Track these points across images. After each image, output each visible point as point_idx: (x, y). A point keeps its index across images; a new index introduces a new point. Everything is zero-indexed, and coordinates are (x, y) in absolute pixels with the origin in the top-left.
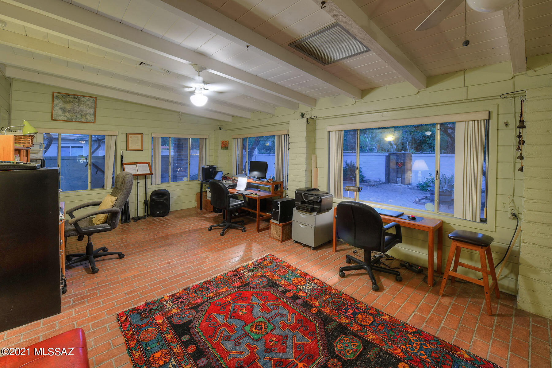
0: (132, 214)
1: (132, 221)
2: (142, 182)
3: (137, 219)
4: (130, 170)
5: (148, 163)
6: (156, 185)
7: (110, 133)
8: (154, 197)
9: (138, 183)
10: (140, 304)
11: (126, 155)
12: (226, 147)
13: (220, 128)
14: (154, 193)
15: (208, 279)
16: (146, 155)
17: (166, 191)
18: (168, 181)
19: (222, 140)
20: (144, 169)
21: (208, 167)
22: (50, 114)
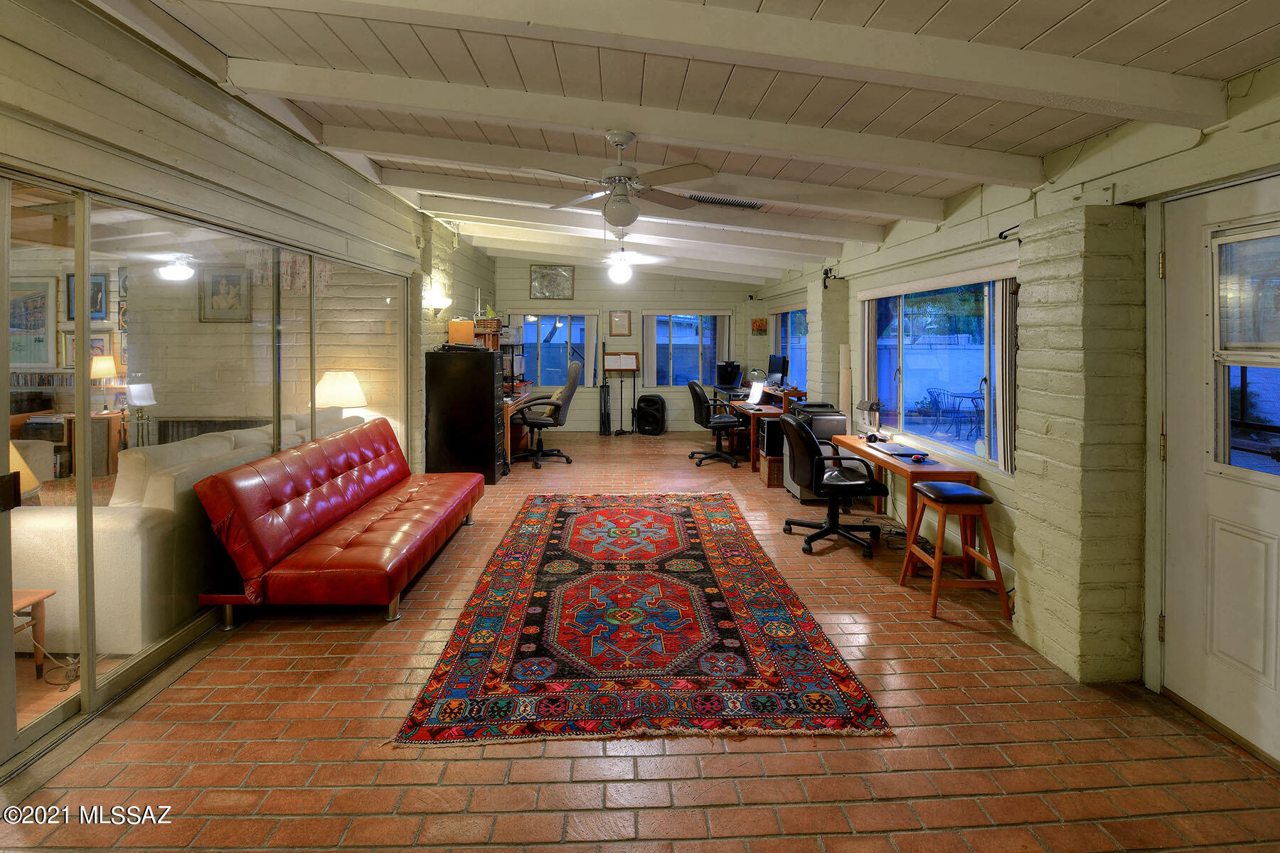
0: (615, 427)
1: (613, 436)
2: (628, 382)
3: (621, 433)
4: (611, 363)
5: (636, 355)
6: (648, 386)
7: (589, 312)
8: (642, 405)
9: (622, 382)
10: (549, 494)
11: (609, 340)
12: (761, 330)
13: (750, 296)
14: (644, 399)
15: (625, 495)
16: (634, 344)
17: (659, 397)
18: (668, 384)
19: (754, 317)
20: (629, 363)
21: (725, 364)
22: (529, 291)
